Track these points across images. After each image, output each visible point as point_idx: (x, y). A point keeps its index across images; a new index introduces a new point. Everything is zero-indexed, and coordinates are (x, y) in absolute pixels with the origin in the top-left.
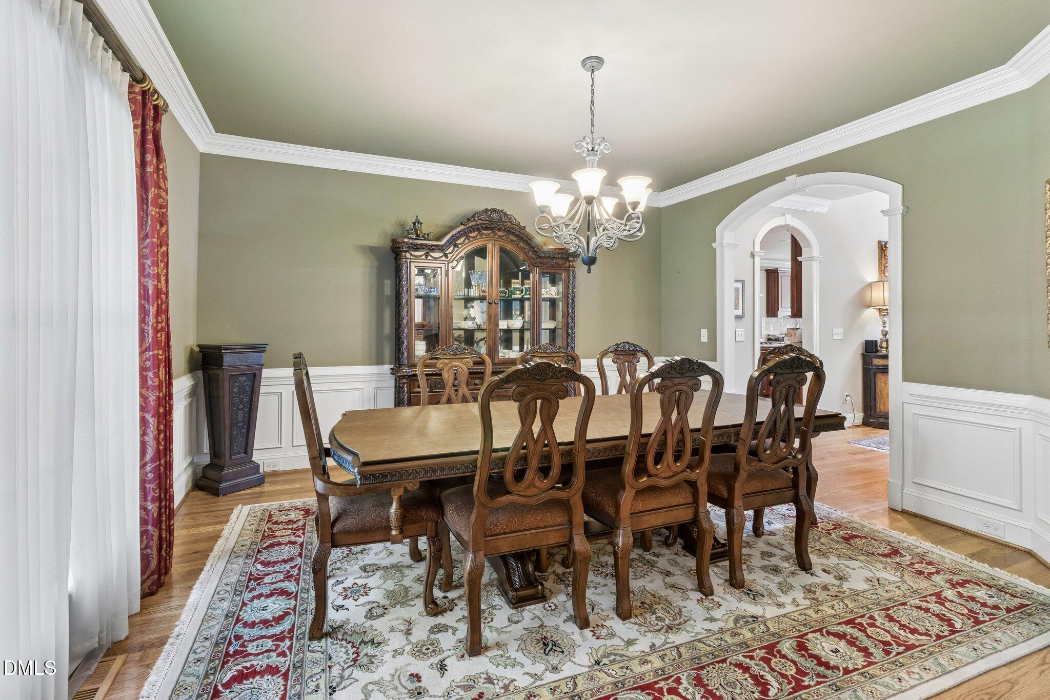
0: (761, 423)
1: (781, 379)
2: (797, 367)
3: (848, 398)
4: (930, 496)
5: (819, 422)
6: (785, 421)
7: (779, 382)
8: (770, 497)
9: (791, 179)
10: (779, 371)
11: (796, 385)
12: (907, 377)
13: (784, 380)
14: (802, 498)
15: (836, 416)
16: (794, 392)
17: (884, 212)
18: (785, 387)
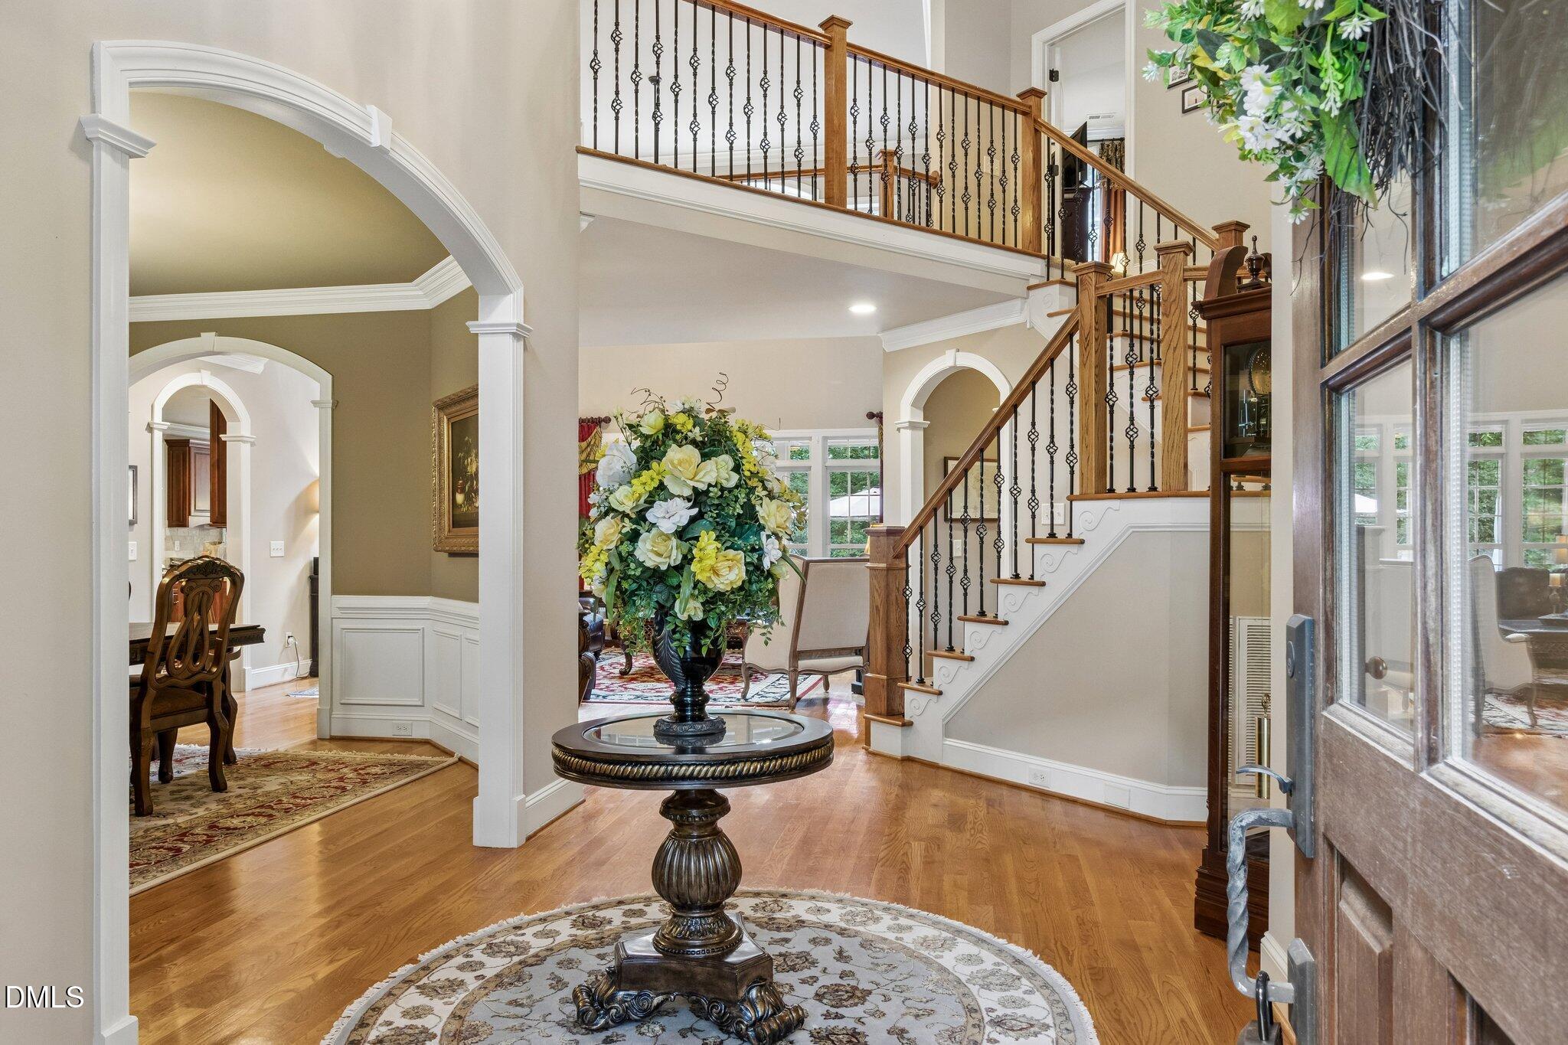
0: (171, 637)
1: (193, 584)
2: (212, 573)
3: (291, 639)
4: (357, 713)
5: (235, 635)
6: (198, 631)
7: (192, 589)
8: (182, 717)
9: (208, 339)
10: (191, 576)
11: (211, 592)
12: (336, 590)
13: (198, 586)
14: (217, 716)
15: (255, 628)
16: (208, 600)
17: (315, 403)
18: (198, 593)
